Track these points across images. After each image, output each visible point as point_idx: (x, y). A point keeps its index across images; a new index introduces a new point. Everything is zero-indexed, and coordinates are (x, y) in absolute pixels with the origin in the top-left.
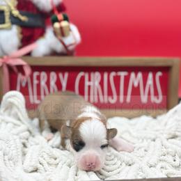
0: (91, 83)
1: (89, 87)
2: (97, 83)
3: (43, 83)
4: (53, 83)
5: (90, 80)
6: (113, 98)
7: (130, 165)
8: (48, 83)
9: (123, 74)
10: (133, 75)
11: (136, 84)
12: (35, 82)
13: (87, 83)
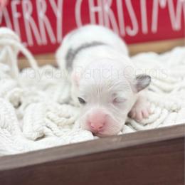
0: (99, 9)
1: (97, 14)
2: (107, 8)
3: (27, 16)
4: (41, 14)
5: (96, 4)
6: (132, 28)
7: (174, 111)
8: (35, 15)
11: (163, 4)
12: (16, 15)
13: (92, 9)
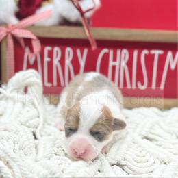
0: (117, 64)
1: (114, 67)
2: (124, 64)
3: (56, 61)
4: (68, 62)
5: (115, 60)
6: (143, 84)
7: (165, 164)
8: (62, 61)
9: (157, 53)
10: (170, 54)
11: (173, 67)
12: (47, 59)
13: (111, 63)
